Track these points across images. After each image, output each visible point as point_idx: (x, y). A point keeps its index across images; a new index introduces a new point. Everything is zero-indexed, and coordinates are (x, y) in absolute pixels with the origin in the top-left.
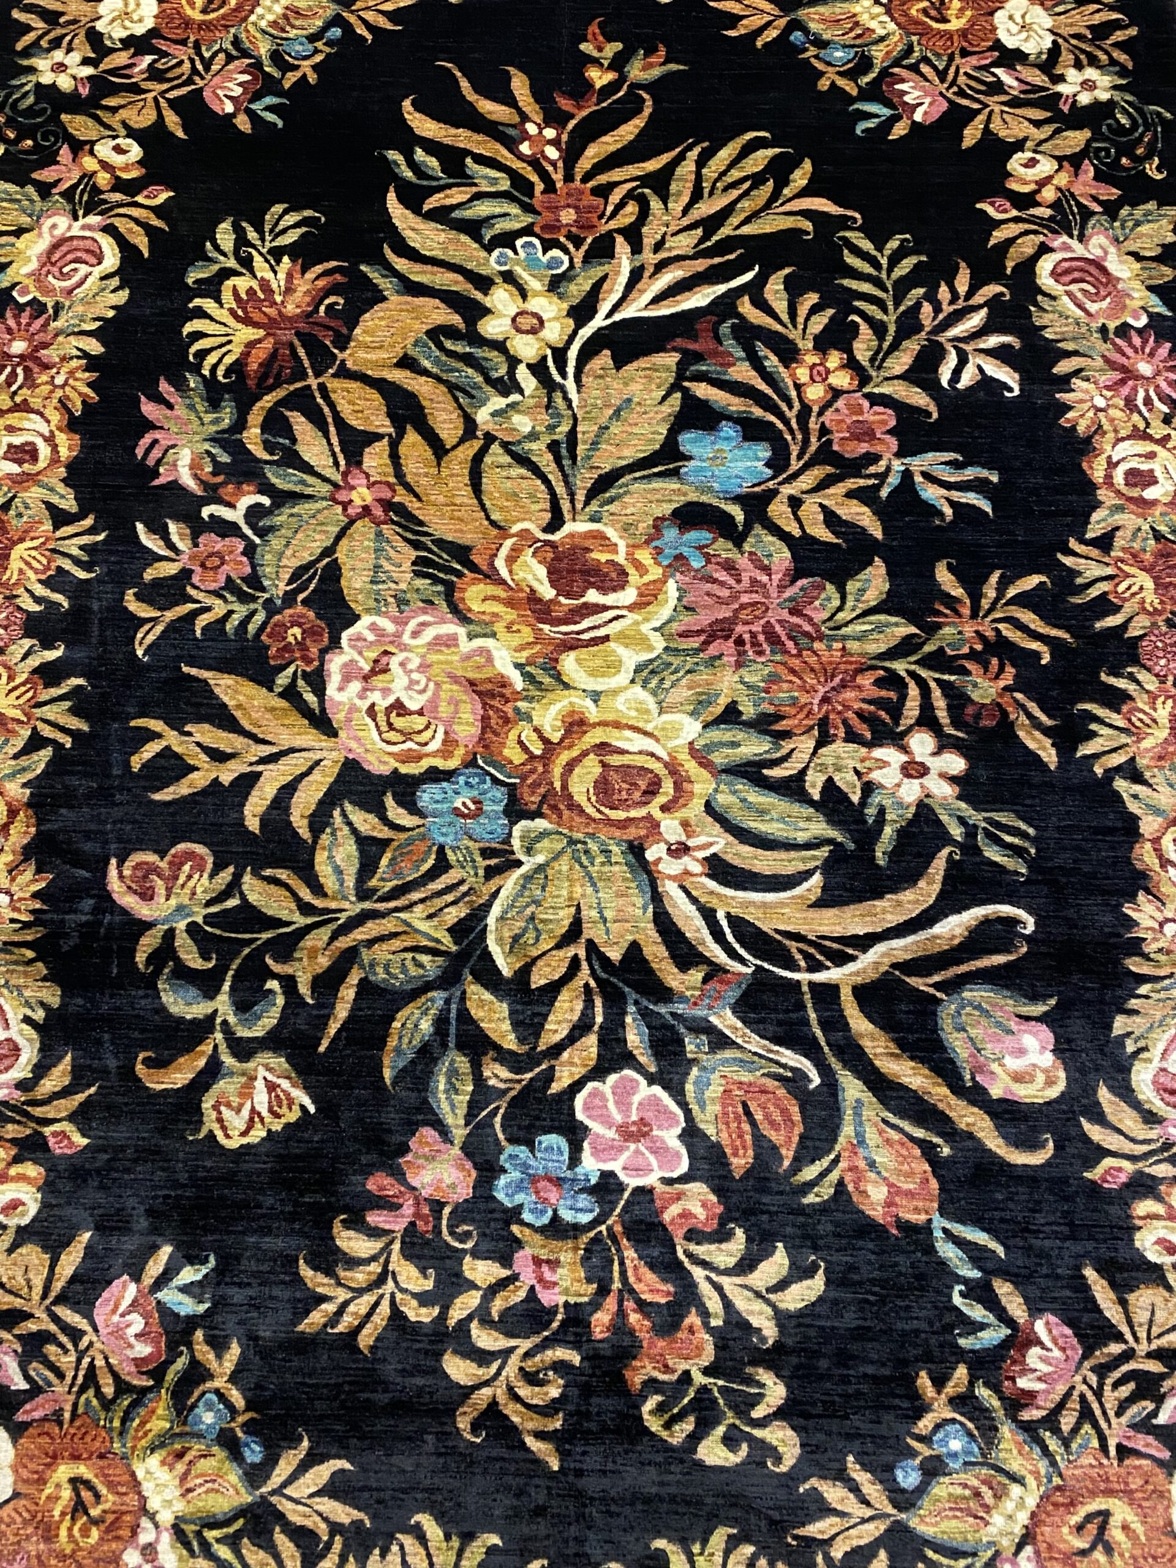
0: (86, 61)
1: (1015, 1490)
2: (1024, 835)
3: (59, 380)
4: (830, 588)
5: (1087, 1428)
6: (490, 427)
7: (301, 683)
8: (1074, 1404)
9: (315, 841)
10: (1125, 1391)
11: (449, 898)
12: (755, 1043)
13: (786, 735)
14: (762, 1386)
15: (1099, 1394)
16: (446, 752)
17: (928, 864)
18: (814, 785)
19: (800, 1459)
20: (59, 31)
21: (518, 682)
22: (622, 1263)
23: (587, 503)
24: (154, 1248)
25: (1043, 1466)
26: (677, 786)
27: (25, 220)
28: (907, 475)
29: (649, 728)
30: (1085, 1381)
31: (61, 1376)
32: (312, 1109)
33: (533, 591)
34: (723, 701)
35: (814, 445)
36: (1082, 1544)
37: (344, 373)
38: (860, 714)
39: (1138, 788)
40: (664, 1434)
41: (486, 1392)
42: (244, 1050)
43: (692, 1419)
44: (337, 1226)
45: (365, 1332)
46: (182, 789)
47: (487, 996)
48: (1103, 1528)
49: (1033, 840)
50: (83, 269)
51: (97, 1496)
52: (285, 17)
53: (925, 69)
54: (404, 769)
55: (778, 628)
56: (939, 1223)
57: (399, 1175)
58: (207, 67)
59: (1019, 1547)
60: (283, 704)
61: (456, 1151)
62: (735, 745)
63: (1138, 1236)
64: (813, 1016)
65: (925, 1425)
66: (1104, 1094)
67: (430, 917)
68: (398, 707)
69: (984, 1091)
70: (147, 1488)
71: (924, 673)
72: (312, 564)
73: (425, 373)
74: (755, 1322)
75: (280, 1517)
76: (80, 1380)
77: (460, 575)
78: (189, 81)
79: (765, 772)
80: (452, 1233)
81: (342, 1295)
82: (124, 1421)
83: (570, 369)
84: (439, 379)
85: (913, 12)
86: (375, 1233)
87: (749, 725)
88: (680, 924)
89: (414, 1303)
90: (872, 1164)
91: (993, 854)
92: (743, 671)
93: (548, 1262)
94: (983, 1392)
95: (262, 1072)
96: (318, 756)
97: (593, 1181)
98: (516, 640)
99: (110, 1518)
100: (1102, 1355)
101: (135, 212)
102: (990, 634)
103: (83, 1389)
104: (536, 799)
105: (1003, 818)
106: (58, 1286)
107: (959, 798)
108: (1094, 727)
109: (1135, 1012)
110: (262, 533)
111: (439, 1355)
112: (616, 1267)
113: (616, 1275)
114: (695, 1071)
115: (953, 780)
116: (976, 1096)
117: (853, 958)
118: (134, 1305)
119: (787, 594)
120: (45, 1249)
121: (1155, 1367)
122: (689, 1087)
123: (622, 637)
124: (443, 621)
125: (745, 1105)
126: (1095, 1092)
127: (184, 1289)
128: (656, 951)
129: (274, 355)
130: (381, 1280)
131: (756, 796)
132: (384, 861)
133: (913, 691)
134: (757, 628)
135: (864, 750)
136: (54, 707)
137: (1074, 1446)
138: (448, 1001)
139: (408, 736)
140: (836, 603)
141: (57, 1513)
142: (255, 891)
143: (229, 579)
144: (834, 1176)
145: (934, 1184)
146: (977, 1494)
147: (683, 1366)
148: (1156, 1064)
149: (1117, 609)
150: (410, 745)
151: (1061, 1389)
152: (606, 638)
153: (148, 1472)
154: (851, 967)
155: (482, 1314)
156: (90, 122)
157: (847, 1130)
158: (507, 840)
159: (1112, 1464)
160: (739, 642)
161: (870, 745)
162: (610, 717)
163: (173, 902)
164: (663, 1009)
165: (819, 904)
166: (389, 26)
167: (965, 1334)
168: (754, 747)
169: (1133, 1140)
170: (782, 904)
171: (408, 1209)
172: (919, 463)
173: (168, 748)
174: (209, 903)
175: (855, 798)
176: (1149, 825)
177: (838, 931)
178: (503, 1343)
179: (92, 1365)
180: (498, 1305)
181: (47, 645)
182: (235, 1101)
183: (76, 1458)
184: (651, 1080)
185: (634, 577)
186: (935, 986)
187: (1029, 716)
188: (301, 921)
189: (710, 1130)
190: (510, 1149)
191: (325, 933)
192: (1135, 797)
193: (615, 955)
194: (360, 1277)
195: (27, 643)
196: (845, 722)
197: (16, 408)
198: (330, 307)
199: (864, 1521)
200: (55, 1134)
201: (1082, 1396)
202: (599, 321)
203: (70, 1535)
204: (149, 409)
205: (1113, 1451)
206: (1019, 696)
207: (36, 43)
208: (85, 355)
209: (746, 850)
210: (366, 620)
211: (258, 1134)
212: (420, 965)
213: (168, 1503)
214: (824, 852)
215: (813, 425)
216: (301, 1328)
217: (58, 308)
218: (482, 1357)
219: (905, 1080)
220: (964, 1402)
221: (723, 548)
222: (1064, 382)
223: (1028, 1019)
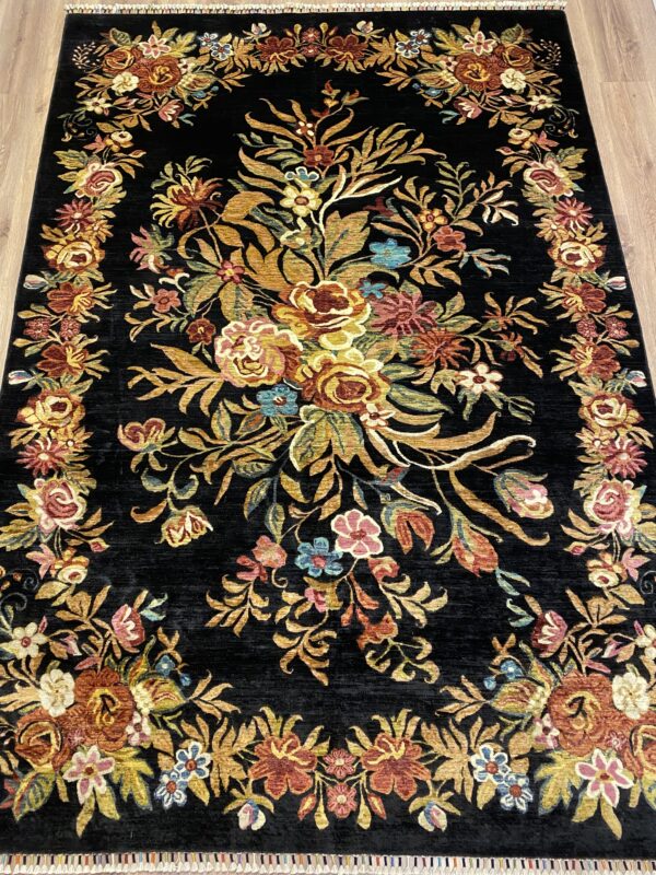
0: (107, 102)
1: (540, 689)
2: (529, 405)
3: (96, 229)
4: (439, 305)
5: (572, 660)
6: (287, 243)
7: (204, 350)
8: (565, 650)
9: (211, 416)
10: (588, 643)
11: (272, 439)
12: (412, 496)
13: (422, 367)
14: (421, 645)
15: (576, 645)
16: (269, 377)
17: (487, 419)
18: (435, 387)
19: (439, 677)
20: (95, 91)
21: (301, 348)
22: (354, 592)
23: (330, 273)
24: (140, 592)
25: (552, 678)
26: (373, 389)
27: (81, 165)
28: (471, 258)
29: (360, 365)
30: (569, 640)
31: (96, 649)
32: (212, 529)
33: (307, 310)
34: (393, 353)
35: (429, 247)
36: (572, 712)
37: (221, 223)
38: (454, 357)
39: (580, 385)
40: (376, 668)
41: (294, 651)
42: (180, 505)
43: (389, 661)
44: (224, 580)
45: (237, 626)
46: (152, 395)
47: (290, 480)
48: (581, 705)
49: (534, 408)
50: (106, 184)
51: (114, 703)
52: (194, 83)
53: (471, 97)
54: (250, 385)
55: (416, 322)
56: (499, 572)
57: (252, 557)
58: (160, 102)
59: (543, 715)
60: (196, 359)
61: (278, 545)
62: (399, 371)
63: (590, 575)
64: (437, 484)
65: (497, 661)
66: (571, 514)
67: (264, 447)
68: (248, 359)
69: (517, 514)
70: (137, 698)
71: (482, 339)
72: (208, 301)
73: (257, 222)
74: (416, 617)
75: (199, 710)
76: (105, 651)
77: (274, 304)
78: (152, 109)
79: (412, 382)
80: (276, 581)
81: (227, 610)
82: (126, 668)
83: (321, 219)
84: (263, 225)
85: (465, 75)
86: (241, 582)
87: (405, 363)
88: (376, 447)
89: (260, 612)
90: (467, 547)
91: (516, 414)
92: (401, 341)
93: (321, 593)
94: (523, 646)
95: (189, 514)
96: (211, 380)
97: (340, 557)
98: (299, 330)
99: (120, 712)
100: (576, 628)
101: (128, 160)
102: (510, 322)
103: (107, 655)
104: (310, 396)
105: (520, 399)
106: (95, 610)
107: (500, 391)
108: (558, 360)
109: (584, 479)
110: (185, 288)
111: (271, 636)
112: (352, 594)
113: (352, 597)
114: (385, 509)
115: (497, 383)
116: (513, 516)
117: (455, 459)
118: (130, 617)
119: (420, 308)
120: (89, 593)
121: (601, 632)
122: (383, 516)
123: (347, 328)
124: (267, 323)
125: (408, 522)
126: (567, 513)
127: (154, 610)
128: (366, 459)
129: (190, 216)
130: (244, 603)
131: (408, 393)
132: (243, 424)
133: (477, 347)
134: (407, 322)
135: (456, 372)
136: (94, 363)
137: (566, 669)
138: (272, 482)
139: (252, 371)
140: (442, 311)
141: (94, 711)
142: (184, 437)
143: (171, 308)
144: (450, 552)
145: (496, 555)
146: (522, 691)
147: (384, 637)
148: (594, 501)
149: (566, 311)
150: (253, 375)
151: (559, 643)
152: (340, 328)
153: (137, 691)
154: (453, 463)
155: (291, 617)
156: (109, 126)
157: (455, 532)
158: (298, 414)
159: (584, 677)
160: (399, 328)
161: (459, 370)
162: (342, 361)
163: (148, 443)
164: (370, 483)
165: (438, 437)
166: (239, 85)
167: (514, 620)
168: (407, 372)
169: (586, 534)
170: (422, 437)
171: (256, 571)
172: (475, 254)
173: (145, 378)
174: (164, 443)
175: (453, 392)
176: (585, 400)
177: (448, 448)
178: (301, 629)
179: (111, 645)
180: (298, 613)
181: (91, 337)
182: (177, 527)
183: (103, 685)
184: (365, 513)
185: (351, 303)
186: (493, 470)
187: (529, 356)
188: (205, 450)
189: (393, 534)
190: (302, 544)
191: (216, 454)
192: (579, 388)
193: (347, 461)
194: (234, 601)
195: (81, 336)
196: (448, 361)
197: (77, 240)
198: (215, 197)
199: (470, 704)
200: (94, 543)
201: (569, 646)
202: (333, 200)
203: (101, 721)
204: (135, 239)
205: (584, 670)
206: (525, 348)
207: (86, 95)
208: (107, 218)
209: (405, 415)
210: (232, 323)
211: (187, 541)
212: (259, 467)
213: (147, 705)
214: (440, 415)
215: (428, 239)
216: (207, 625)
217: (95, 200)
218: (291, 636)
219: (481, 510)
220: (514, 650)
221: (391, 290)
222: (538, 219)
223: (534, 483)
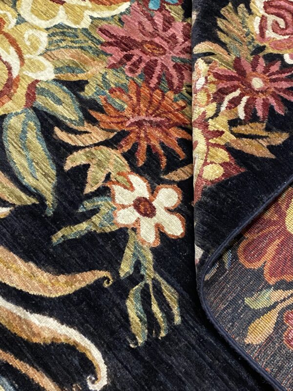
13: (93, 121)
17: (81, 270)
18: (71, 162)
29: (26, 56)
34: (81, 76)
38: (149, 149)
55: (158, 69)
62: (59, 102)
79: (56, 129)
87: (81, 100)
92: (111, 71)
105: (168, 292)
107: (154, 250)
115: (162, 235)
134: (146, 58)
135: (128, 169)
152: (62, 3)
160: (128, 58)
161: (135, 170)
162: (14, 36)
175: (88, 190)
214: (28, 200)
221: (176, 11)
